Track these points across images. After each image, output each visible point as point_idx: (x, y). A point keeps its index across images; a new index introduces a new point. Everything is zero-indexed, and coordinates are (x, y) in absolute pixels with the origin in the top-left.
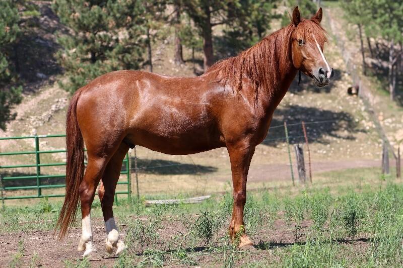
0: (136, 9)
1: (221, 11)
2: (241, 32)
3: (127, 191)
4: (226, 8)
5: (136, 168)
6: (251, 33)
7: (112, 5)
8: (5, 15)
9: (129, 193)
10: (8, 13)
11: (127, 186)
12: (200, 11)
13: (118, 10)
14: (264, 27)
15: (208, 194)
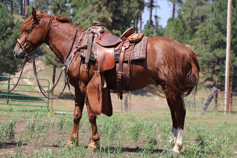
9: (48, 107)
11: (47, 104)
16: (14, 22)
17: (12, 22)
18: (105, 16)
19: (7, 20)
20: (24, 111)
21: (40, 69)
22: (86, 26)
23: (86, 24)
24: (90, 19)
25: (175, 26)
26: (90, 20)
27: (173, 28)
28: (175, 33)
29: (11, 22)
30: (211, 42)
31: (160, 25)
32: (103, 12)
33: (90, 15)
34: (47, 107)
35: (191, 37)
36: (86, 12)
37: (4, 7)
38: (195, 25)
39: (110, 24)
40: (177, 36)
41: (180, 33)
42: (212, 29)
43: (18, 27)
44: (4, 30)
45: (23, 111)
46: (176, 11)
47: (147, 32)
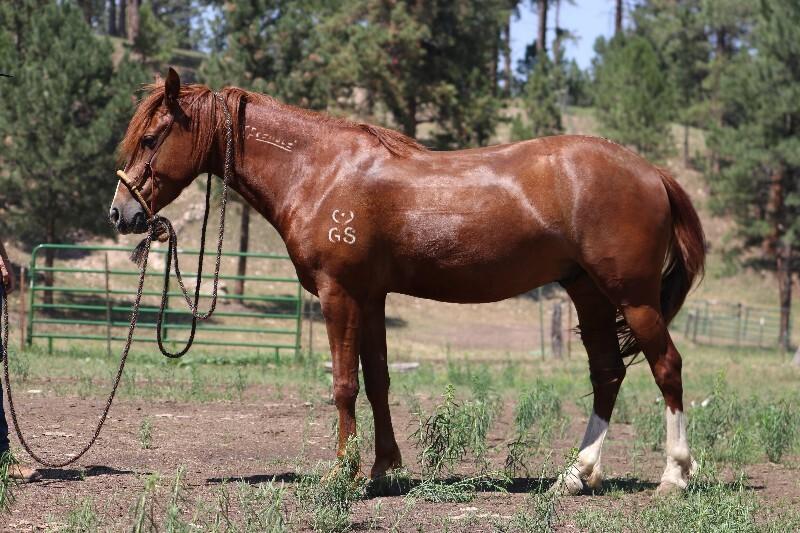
0: (315, 89)
1: (430, 105)
2: (455, 136)
3: (294, 344)
4: (439, 101)
5: (312, 312)
6: (468, 139)
7: (284, 80)
8: (133, 79)
9: (298, 348)
10: (137, 76)
11: (294, 337)
12: (402, 103)
13: (291, 88)
14: (486, 131)
15: (415, 361)
16: (111, 63)
17: (106, 64)
18: (403, 34)
19: (89, 56)
20: (219, 363)
21: (190, 216)
22: (343, 69)
23: (343, 63)
24: (356, 46)
25: (631, 63)
26: (353, 49)
27: (625, 70)
28: (632, 88)
29: (101, 62)
30: (766, 116)
31: (570, 60)
32: (398, 23)
33: (354, 33)
34: (296, 348)
35: (684, 99)
36: (340, 23)
37: (76, 12)
38: (694, 58)
39: (421, 63)
40: (639, 96)
41: (649, 88)
42: (770, 75)
43: (125, 78)
44: (81, 91)
45: (215, 362)
46: (625, 14)
47: (539, 85)
